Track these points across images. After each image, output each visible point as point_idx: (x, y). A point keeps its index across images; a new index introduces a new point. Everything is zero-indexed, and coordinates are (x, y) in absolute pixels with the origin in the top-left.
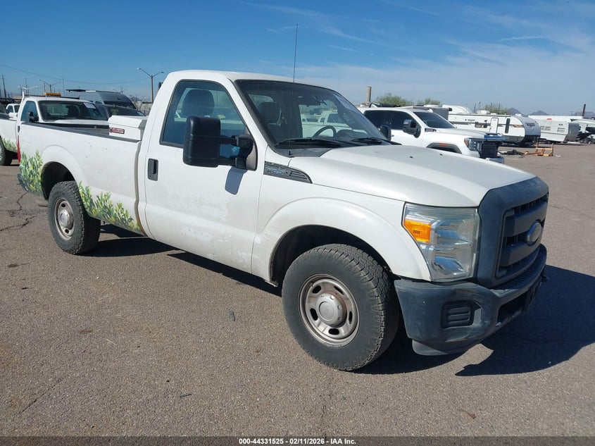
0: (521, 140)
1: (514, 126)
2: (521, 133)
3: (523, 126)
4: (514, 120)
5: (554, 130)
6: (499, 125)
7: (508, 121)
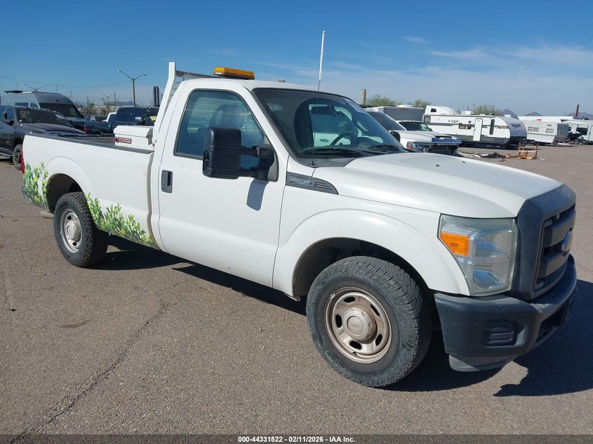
0: (506, 141)
1: (499, 127)
2: (505, 134)
3: (508, 127)
4: (499, 121)
5: (542, 131)
6: (483, 126)
7: (493, 122)
